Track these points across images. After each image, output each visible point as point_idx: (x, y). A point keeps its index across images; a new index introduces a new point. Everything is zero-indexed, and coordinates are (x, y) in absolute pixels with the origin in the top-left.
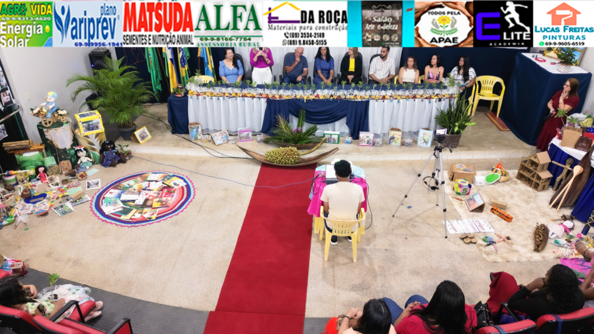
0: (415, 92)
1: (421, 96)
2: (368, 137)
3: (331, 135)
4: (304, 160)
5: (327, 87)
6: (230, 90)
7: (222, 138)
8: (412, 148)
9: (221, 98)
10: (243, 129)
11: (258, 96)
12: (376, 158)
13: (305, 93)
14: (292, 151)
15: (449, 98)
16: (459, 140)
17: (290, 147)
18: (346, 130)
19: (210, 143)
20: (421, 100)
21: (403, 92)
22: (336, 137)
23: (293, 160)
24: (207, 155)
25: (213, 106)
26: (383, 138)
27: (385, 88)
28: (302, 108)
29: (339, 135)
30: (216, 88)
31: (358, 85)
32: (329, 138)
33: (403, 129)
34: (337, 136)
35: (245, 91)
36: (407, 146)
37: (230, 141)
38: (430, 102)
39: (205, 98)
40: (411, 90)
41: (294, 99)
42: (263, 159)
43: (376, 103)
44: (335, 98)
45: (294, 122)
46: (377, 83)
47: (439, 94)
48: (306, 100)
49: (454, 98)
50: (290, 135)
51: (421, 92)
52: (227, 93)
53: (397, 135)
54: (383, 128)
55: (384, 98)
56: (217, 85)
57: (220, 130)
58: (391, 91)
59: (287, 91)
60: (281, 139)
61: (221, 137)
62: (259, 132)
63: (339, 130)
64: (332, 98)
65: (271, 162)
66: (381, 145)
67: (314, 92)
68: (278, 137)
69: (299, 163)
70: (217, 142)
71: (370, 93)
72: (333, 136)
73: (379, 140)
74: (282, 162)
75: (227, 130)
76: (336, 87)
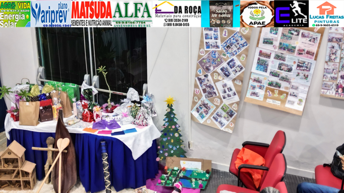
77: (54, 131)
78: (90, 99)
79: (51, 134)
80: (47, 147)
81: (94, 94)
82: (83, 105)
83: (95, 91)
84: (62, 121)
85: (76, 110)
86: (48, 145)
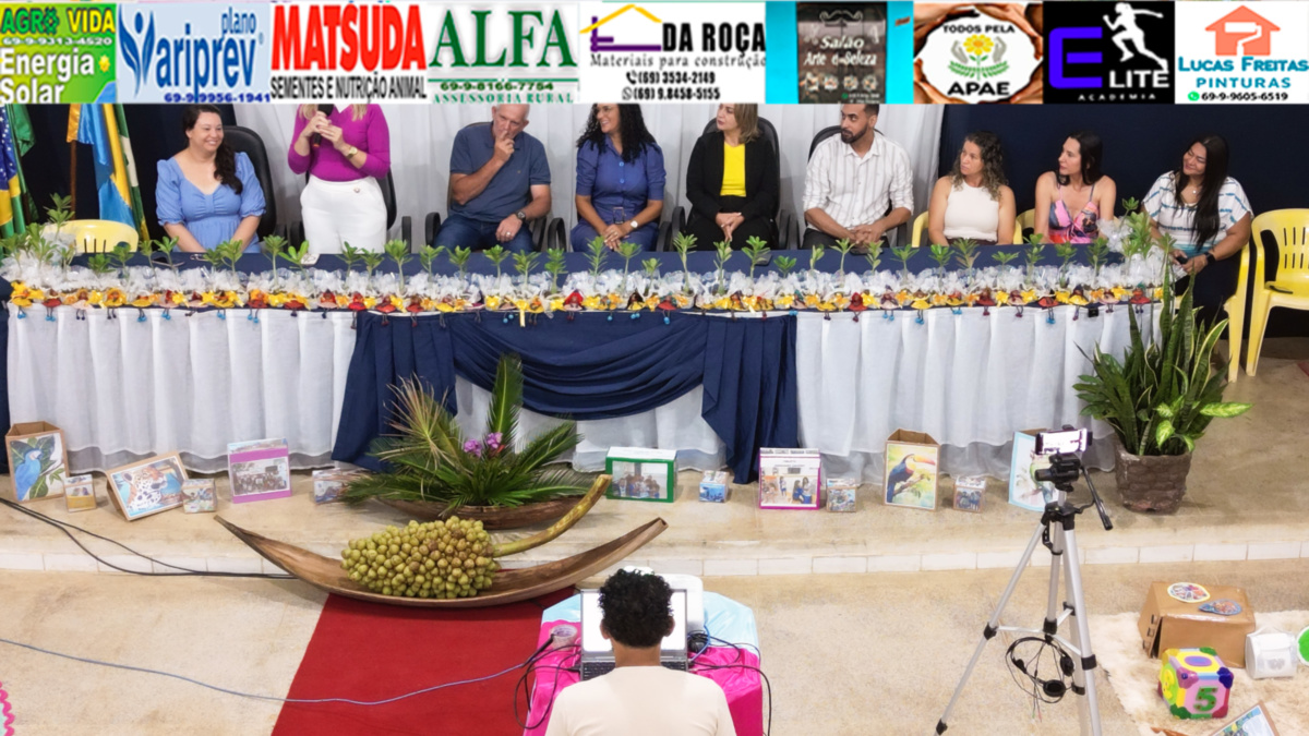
0: (986, 279)
1: (1013, 296)
2: (794, 471)
3: (638, 463)
4: (517, 578)
5: (613, 261)
6: (193, 278)
7: (156, 486)
8: (986, 516)
9: (154, 315)
10: (252, 444)
11: (315, 303)
12: (831, 563)
13: (523, 287)
14: (462, 536)
15: (1129, 303)
16: (1181, 480)
17: (453, 522)
18: (707, 442)
19: (100, 510)
20: (1012, 310)
21: (936, 279)
22: (659, 473)
23: (464, 579)
24: (85, 563)
25: (119, 350)
26: (864, 477)
27: (858, 261)
28: (508, 351)
29: (670, 464)
30: (133, 271)
31: (745, 250)
32: (629, 479)
33: (946, 435)
34: (663, 470)
35: (261, 284)
36: (964, 508)
37: (191, 498)
38: (1051, 320)
39: (81, 316)
40: (970, 270)
41: (473, 313)
42: (332, 578)
43: (826, 324)
44: (652, 307)
45: (476, 410)
46: (828, 238)
47: (1088, 288)
48: (528, 315)
49: (1151, 301)
50: (458, 466)
51: (1012, 278)
52: (181, 289)
53: (922, 460)
54: (860, 429)
55: (857, 303)
56: (137, 260)
57: (151, 455)
58: (885, 276)
59: (445, 279)
60: (416, 487)
61: (151, 482)
62: (323, 458)
63: (677, 440)
64: (636, 307)
65: (366, 588)
66: (855, 507)
67: (561, 281)
68: (404, 477)
69: (495, 588)
70: (134, 508)
71: (798, 285)
72: (647, 470)
73: (844, 485)
74: (415, 588)
75: (182, 455)
76: (654, 262)
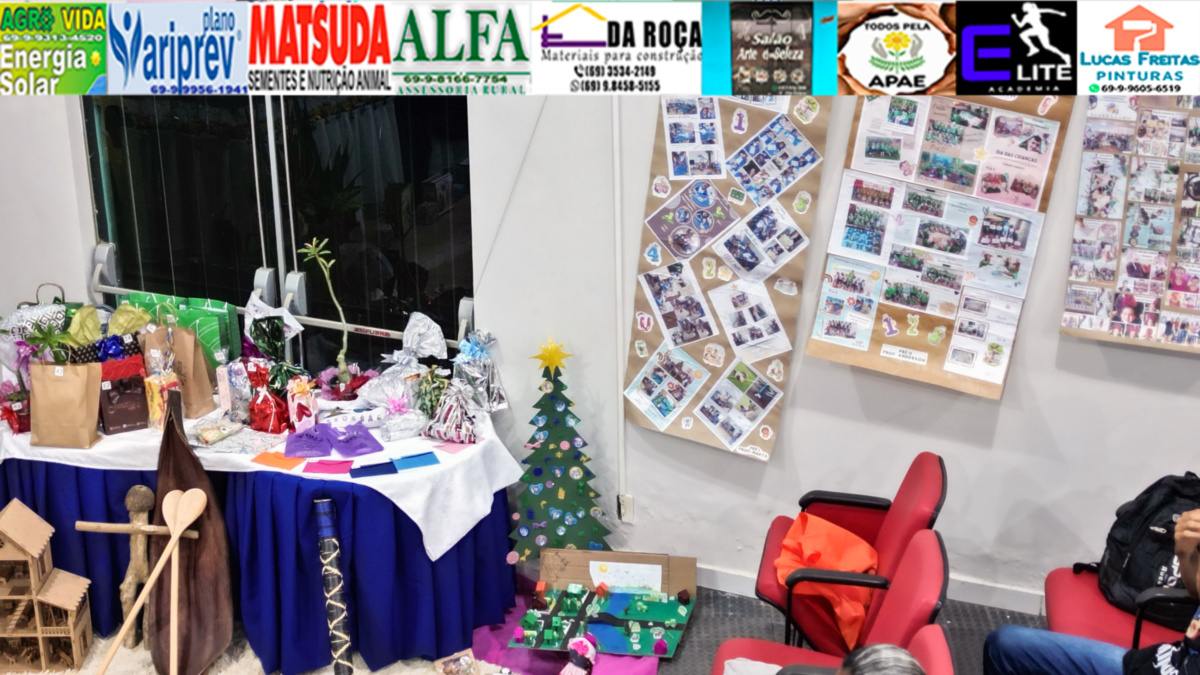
77: (151, 464)
78: (276, 354)
79: (142, 477)
80: (127, 520)
81: (289, 335)
82: (251, 375)
83: (294, 326)
84: (179, 431)
85: (228, 392)
86: (131, 514)
